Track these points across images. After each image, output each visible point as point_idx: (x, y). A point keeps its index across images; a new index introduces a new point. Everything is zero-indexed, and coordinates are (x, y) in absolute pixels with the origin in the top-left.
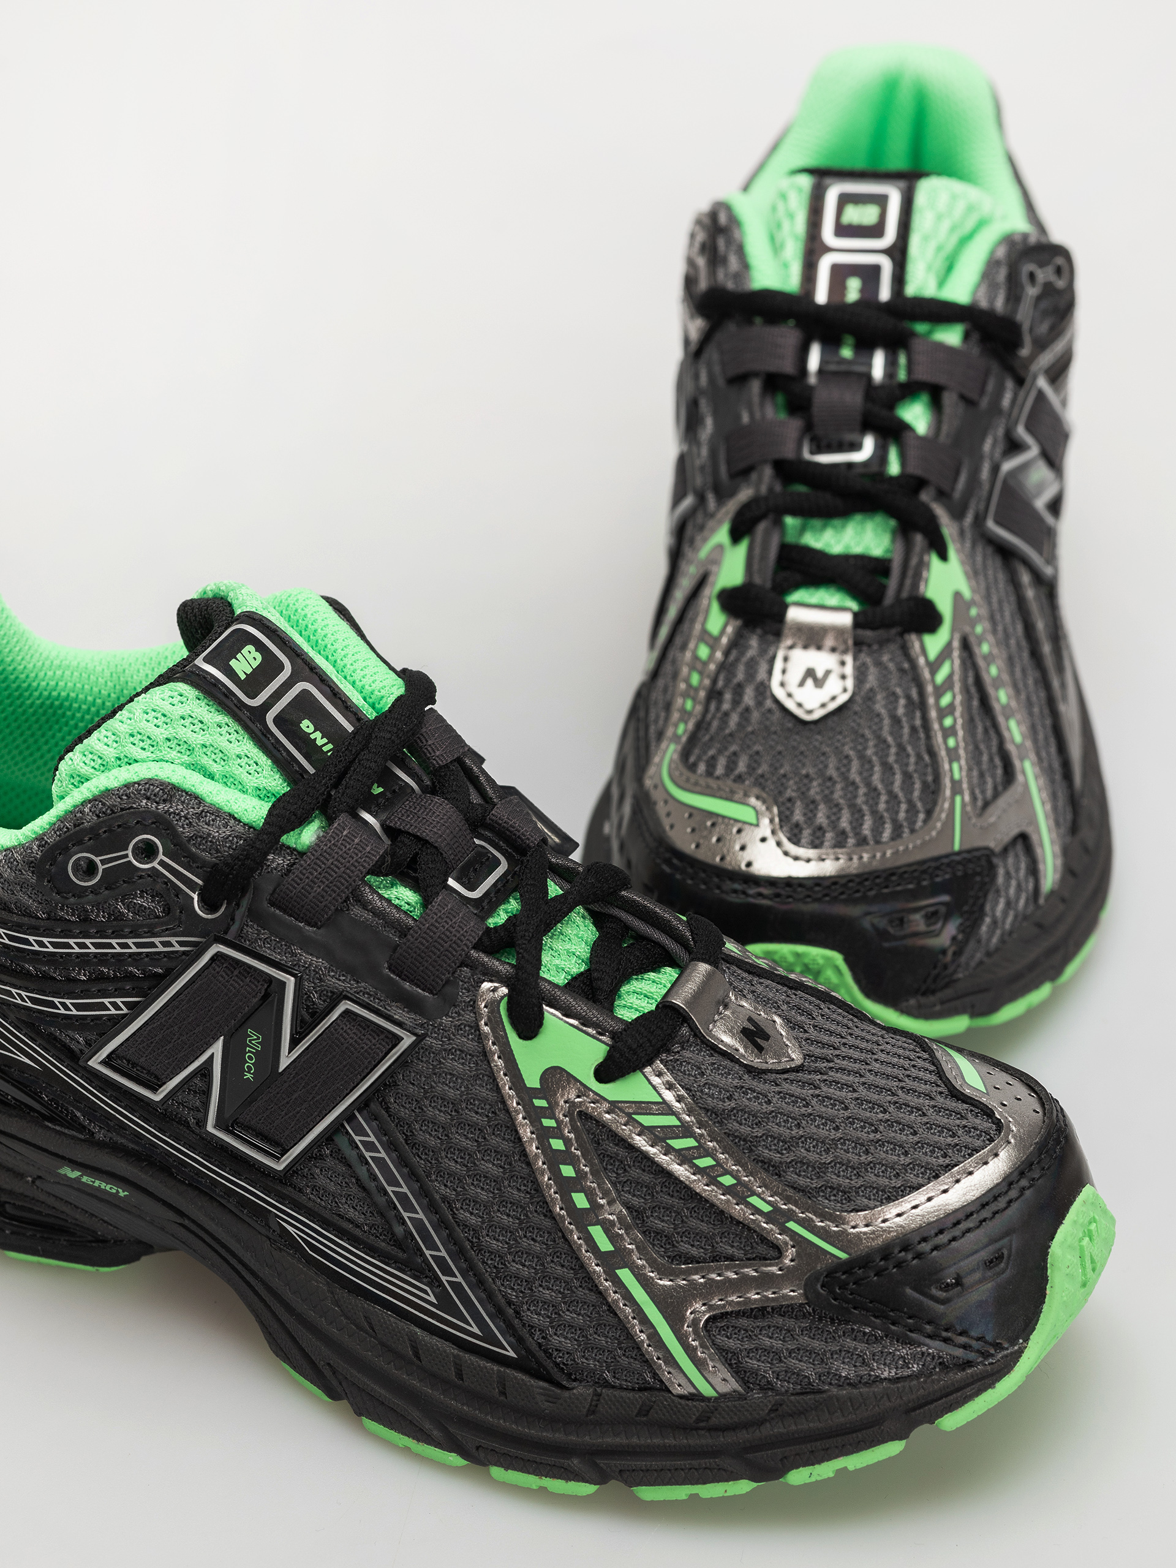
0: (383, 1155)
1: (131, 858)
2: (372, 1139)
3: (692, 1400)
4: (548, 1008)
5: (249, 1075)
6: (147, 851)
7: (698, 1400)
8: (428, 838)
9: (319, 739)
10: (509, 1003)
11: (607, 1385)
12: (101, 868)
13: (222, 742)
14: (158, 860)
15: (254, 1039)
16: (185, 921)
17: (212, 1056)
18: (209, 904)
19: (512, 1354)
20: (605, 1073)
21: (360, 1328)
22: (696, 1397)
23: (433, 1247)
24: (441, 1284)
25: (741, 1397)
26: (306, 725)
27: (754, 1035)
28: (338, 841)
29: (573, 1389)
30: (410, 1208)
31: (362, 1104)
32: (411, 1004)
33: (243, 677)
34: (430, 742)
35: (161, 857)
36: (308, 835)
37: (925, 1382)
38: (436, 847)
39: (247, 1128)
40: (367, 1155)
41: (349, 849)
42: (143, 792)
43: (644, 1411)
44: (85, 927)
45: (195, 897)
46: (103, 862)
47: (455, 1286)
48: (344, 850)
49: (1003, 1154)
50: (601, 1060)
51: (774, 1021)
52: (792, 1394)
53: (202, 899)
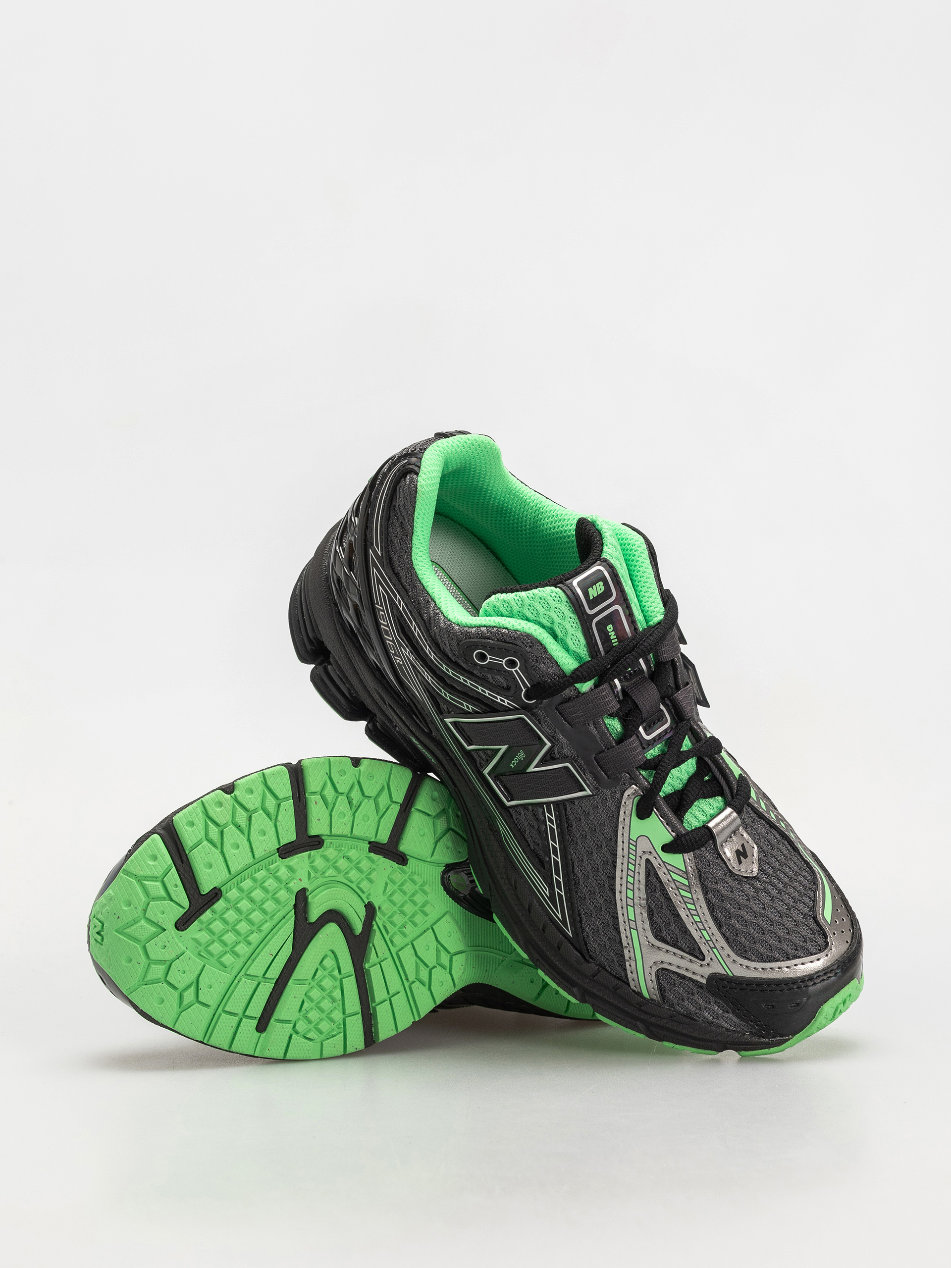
0: (555, 827)
1: (504, 663)
2: (554, 818)
3: (638, 995)
4: (655, 810)
5: (512, 765)
6: (512, 664)
7: (640, 996)
8: (639, 705)
9: (613, 635)
10: (640, 799)
11: (604, 968)
12: (489, 660)
13: (568, 626)
14: (515, 669)
15: (521, 755)
16: (516, 698)
17: (500, 749)
18: (528, 696)
19: (571, 935)
20: (666, 848)
21: (510, 884)
22: (640, 994)
23: (558, 874)
24: (554, 890)
25: (659, 1005)
26: (610, 628)
27: (741, 854)
28: (598, 697)
29: (590, 963)
30: (556, 854)
31: (556, 804)
32: (596, 778)
33: (591, 598)
34: (663, 649)
35: (517, 668)
36: (585, 687)
37: (740, 1036)
38: (641, 711)
39: (501, 782)
40: (548, 823)
41: (602, 703)
42: (522, 640)
43: (616, 988)
44: (470, 674)
45: (524, 690)
46: (490, 659)
47: (560, 896)
48: (599, 702)
49: (822, 961)
50: (667, 843)
51: (753, 848)
52: (681, 1015)
53: (527, 691)
